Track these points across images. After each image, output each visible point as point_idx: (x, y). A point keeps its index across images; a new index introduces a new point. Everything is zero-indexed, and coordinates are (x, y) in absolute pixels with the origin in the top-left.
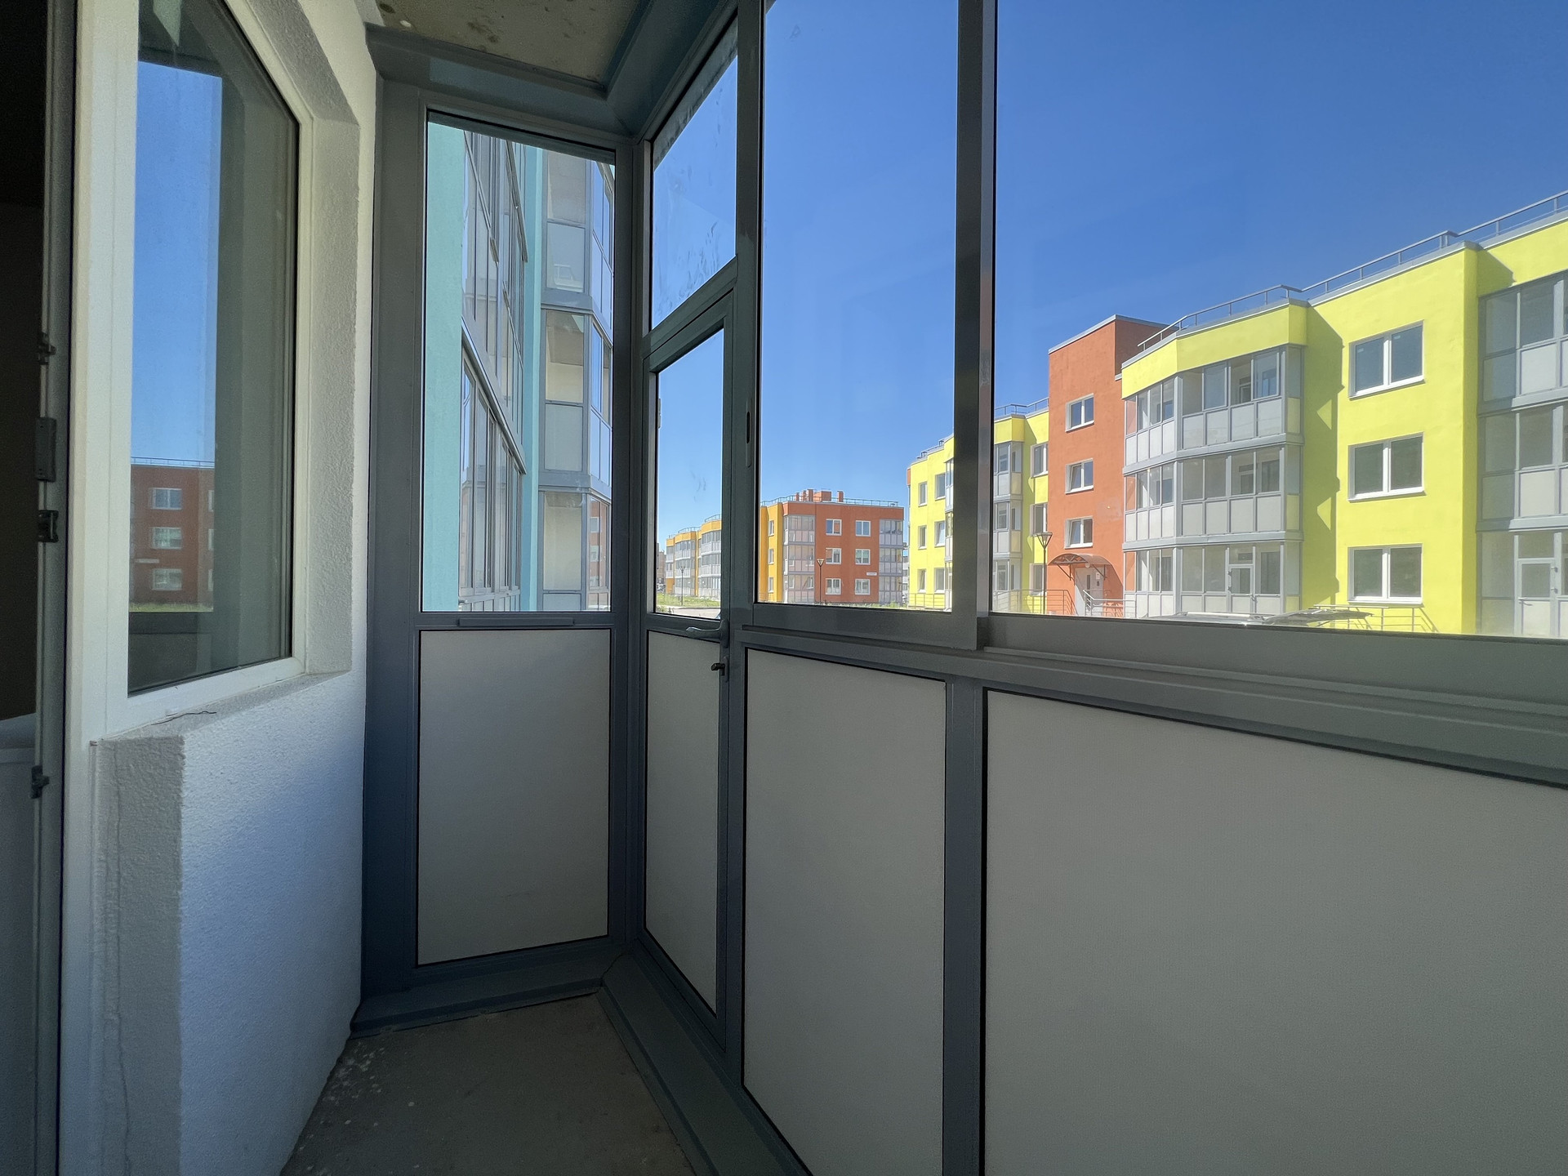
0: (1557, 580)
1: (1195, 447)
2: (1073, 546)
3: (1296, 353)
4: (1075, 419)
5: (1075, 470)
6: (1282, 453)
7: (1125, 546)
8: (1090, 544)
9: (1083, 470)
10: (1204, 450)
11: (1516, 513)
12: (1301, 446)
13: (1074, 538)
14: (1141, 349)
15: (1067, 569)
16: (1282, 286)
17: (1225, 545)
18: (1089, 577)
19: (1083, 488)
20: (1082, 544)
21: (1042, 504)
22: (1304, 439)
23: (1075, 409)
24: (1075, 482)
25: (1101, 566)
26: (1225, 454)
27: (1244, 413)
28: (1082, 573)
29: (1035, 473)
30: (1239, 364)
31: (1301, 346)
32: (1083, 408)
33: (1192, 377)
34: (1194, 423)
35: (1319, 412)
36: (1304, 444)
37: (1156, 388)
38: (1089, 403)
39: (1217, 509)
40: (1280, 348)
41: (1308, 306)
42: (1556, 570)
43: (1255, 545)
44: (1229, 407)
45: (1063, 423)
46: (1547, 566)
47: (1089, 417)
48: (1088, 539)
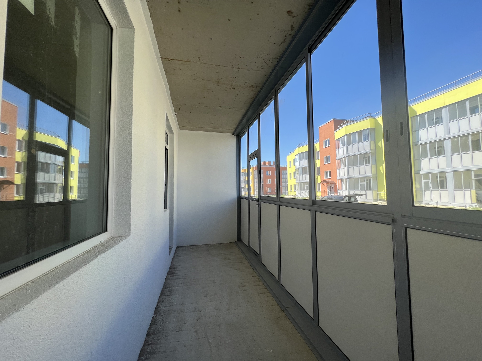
0: (431, 185)
1: (351, 153)
2: (326, 178)
3: (373, 130)
4: (326, 145)
5: (326, 158)
6: (370, 154)
7: (337, 178)
8: (330, 178)
9: (328, 158)
10: (352, 154)
11: (422, 169)
12: (375, 153)
13: (327, 176)
14: (339, 128)
15: (325, 184)
16: (368, 113)
17: (359, 178)
18: (330, 186)
19: (328, 163)
20: (329, 178)
21: (319, 167)
22: (376, 151)
23: (326, 142)
24: (326, 161)
25: (332, 183)
26: (357, 155)
27: (361, 145)
28: (329, 185)
29: (317, 159)
30: (359, 133)
31: (374, 128)
32: (327, 142)
33: (349, 135)
34: (350, 147)
35: (379, 144)
36: (376, 152)
37: (342, 138)
38: (329, 140)
39: (356, 169)
40: (368, 129)
41: (375, 118)
42: (430, 183)
43: (365, 178)
44: (358, 143)
45: (323, 146)
46: (428, 182)
47: (329, 144)
48: (330, 176)
